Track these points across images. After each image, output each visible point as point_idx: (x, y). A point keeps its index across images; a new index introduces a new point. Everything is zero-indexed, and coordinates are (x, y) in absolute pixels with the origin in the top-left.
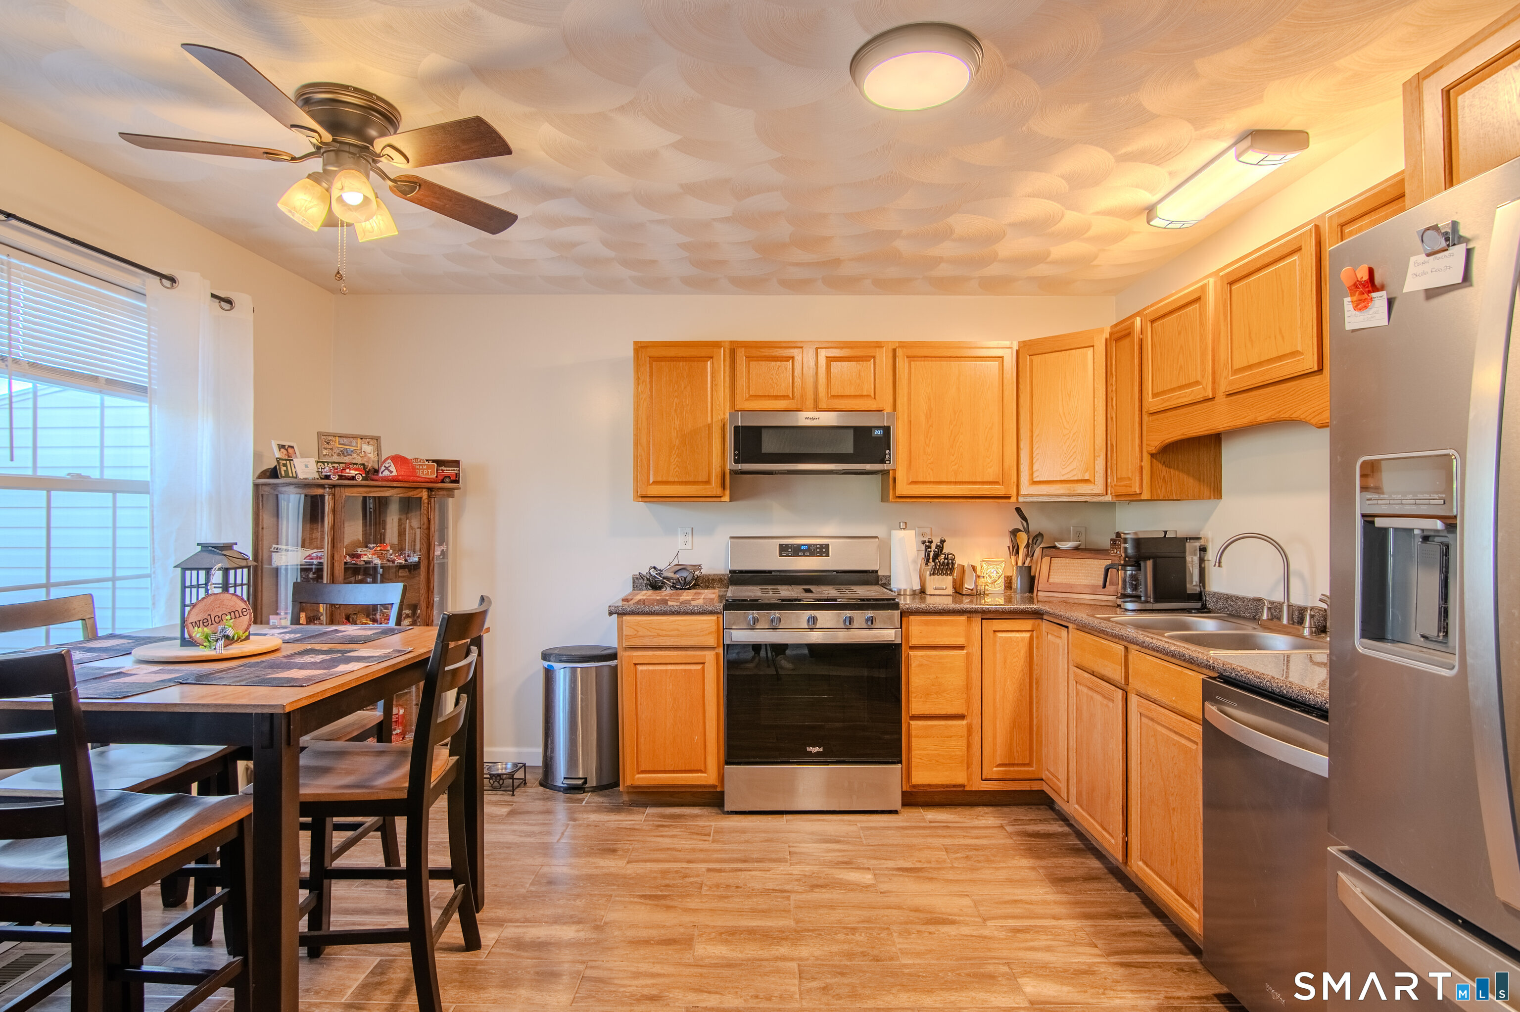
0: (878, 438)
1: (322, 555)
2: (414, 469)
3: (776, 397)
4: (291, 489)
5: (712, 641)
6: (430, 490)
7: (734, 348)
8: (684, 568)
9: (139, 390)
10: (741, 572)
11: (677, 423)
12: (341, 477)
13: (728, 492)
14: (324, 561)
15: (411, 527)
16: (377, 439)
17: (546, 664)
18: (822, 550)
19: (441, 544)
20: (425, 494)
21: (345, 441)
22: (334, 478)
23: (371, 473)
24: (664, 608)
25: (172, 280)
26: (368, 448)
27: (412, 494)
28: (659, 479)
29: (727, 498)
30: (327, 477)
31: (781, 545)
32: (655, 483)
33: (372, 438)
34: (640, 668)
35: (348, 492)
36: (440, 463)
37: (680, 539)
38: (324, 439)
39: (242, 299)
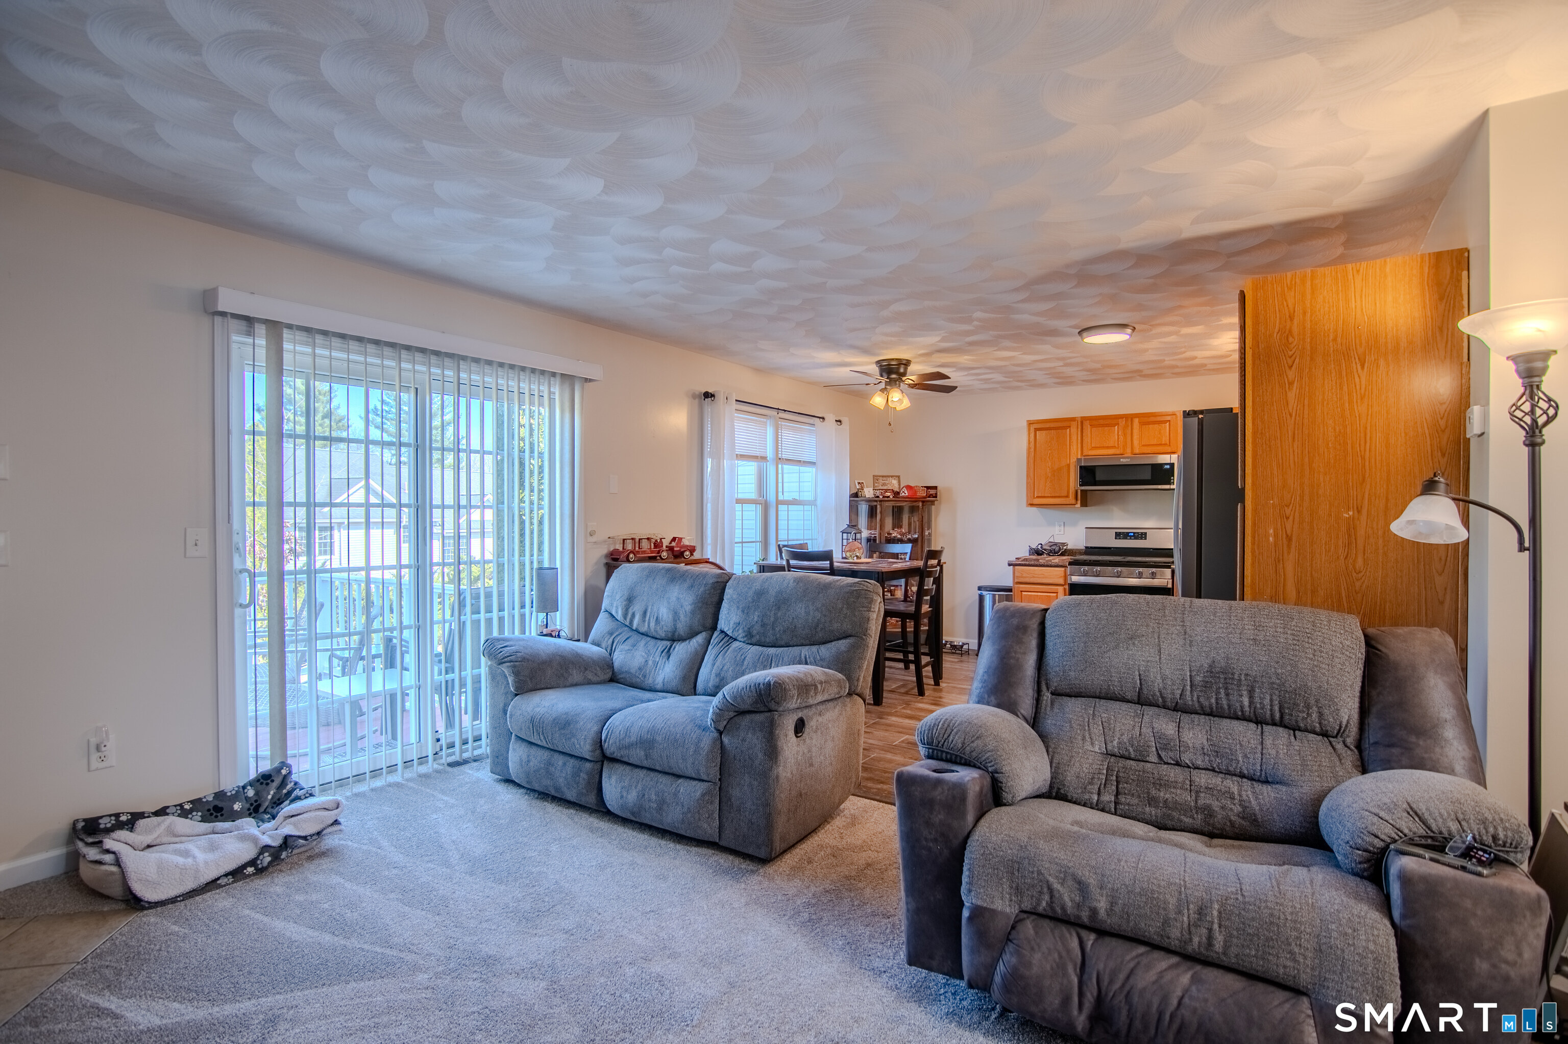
0: (1167, 470)
1: (876, 533)
2: (916, 491)
3: (1108, 448)
4: (863, 502)
5: (1061, 581)
6: (923, 502)
7: (1084, 419)
8: (1056, 544)
9: (813, 464)
10: (1091, 548)
11: (1050, 464)
12: (884, 497)
13: (1079, 502)
14: (877, 535)
15: (914, 521)
16: (899, 477)
17: (980, 592)
18: (1143, 536)
19: (928, 529)
20: (920, 504)
21: (885, 478)
22: (881, 497)
23: (896, 494)
24: (1036, 563)
25: (823, 418)
26: (895, 482)
27: (914, 504)
28: (1040, 495)
29: (1078, 505)
30: (878, 497)
31: (1116, 533)
32: (1038, 497)
33: (896, 476)
34: (1024, 593)
35: (887, 504)
36: (928, 488)
37: (1057, 528)
38: (876, 478)
39: (845, 420)
